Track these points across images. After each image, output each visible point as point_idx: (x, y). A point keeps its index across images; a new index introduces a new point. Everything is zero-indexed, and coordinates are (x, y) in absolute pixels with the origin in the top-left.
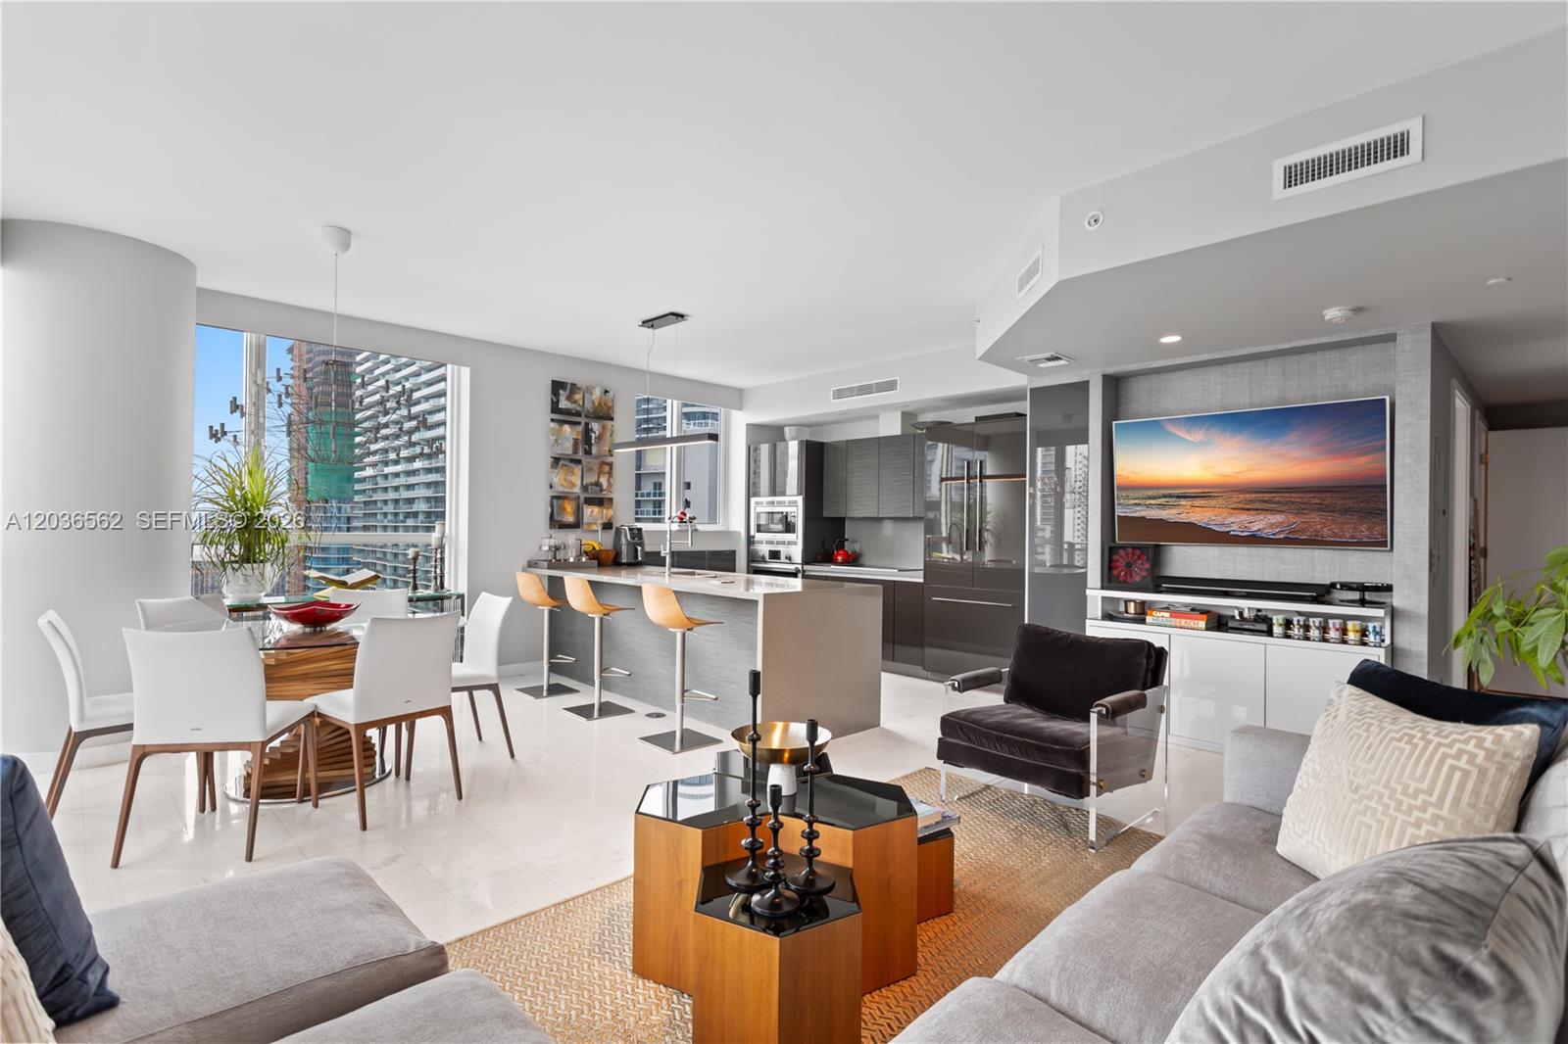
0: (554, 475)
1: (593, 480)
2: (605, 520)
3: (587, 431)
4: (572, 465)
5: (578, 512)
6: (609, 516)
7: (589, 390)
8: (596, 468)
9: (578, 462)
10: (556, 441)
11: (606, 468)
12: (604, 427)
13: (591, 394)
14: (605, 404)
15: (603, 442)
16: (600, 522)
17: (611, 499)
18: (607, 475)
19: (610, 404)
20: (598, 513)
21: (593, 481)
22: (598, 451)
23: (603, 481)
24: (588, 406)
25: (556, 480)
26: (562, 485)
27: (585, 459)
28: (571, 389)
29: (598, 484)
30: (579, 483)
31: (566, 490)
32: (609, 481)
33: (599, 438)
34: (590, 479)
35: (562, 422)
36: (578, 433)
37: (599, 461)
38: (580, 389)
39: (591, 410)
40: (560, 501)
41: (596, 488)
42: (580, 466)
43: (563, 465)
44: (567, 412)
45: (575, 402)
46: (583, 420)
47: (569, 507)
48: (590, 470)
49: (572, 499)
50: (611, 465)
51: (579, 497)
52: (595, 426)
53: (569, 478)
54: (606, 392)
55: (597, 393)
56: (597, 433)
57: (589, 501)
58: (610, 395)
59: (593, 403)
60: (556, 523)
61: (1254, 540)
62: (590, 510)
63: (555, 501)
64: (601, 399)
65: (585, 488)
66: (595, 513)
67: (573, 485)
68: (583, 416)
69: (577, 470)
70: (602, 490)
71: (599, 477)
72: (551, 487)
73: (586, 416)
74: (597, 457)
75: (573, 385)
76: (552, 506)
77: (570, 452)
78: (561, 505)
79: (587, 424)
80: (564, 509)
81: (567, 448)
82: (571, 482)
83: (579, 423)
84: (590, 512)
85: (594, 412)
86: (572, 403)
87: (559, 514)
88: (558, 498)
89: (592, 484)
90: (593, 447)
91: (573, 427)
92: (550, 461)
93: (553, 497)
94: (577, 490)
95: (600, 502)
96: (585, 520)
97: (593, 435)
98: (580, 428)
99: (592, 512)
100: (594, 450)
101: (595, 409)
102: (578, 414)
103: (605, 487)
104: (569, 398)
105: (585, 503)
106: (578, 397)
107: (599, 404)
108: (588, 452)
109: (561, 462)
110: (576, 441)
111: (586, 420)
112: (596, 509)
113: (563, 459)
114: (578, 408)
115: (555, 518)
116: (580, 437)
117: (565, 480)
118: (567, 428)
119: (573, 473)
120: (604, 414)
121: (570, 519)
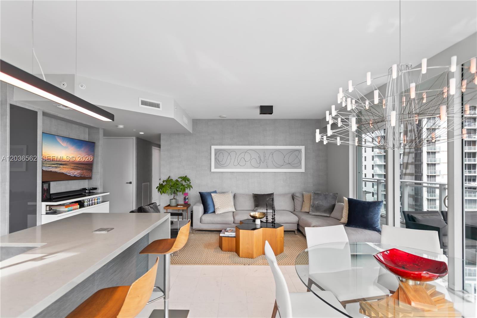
61: (75, 178)
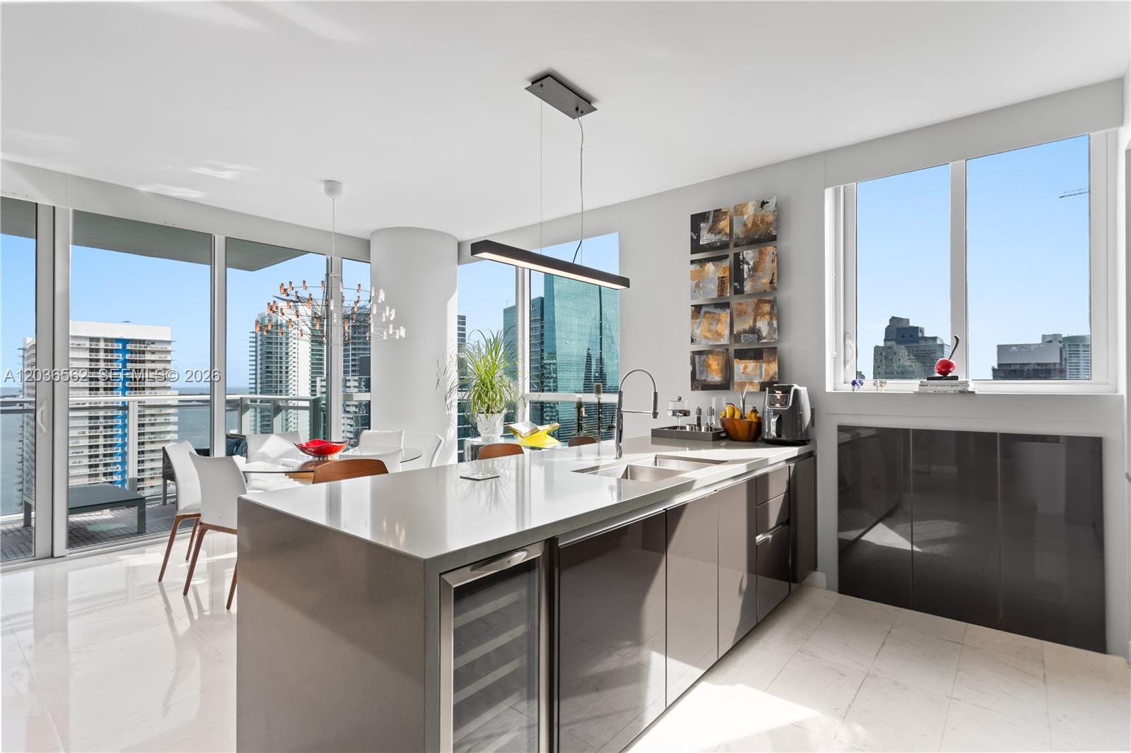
0: (696, 326)
1: (747, 325)
2: (765, 379)
3: (738, 262)
4: (718, 311)
5: (728, 370)
6: (772, 373)
7: (739, 210)
8: (750, 310)
9: (725, 306)
10: (697, 285)
11: (767, 308)
12: (761, 253)
13: (742, 214)
14: (762, 221)
15: (760, 274)
16: (757, 381)
17: (776, 348)
18: (767, 317)
19: (770, 218)
20: (754, 369)
21: (747, 327)
22: (752, 286)
23: (763, 325)
24: (738, 231)
25: (698, 332)
26: (706, 338)
27: (735, 301)
28: (714, 217)
29: (754, 331)
30: (727, 332)
31: (711, 343)
32: (770, 324)
33: (755, 269)
34: (742, 325)
35: (702, 262)
36: (724, 271)
37: (755, 300)
38: (725, 213)
39: (741, 236)
40: (703, 357)
41: (751, 336)
42: (728, 311)
43: (706, 312)
44: (710, 247)
45: (720, 233)
46: (731, 252)
47: (715, 364)
48: (742, 314)
49: (718, 353)
50: (773, 303)
51: (728, 349)
52: (749, 255)
53: (713, 327)
54: (763, 203)
55: (751, 210)
56: (751, 263)
57: (742, 355)
58: (771, 207)
59: (745, 225)
60: (699, 384)
62: (742, 366)
63: (697, 357)
64: (755, 216)
65: (735, 337)
66: (749, 370)
67: (720, 335)
68: (732, 245)
69: (725, 316)
70: (760, 338)
71: (755, 321)
72: (692, 341)
73: (736, 245)
74: (750, 296)
75: (717, 212)
76: (693, 363)
77: (715, 295)
78: (704, 361)
79: (737, 255)
80: (709, 366)
81: (712, 291)
82: (717, 332)
83: (726, 257)
84: (742, 368)
85: (746, 237)
86: (716, 234)
87: (702, 373)
88: (700, 353)
89: (745, 332)
90: (745, 283)
91: (716, 263)
92: (689, 310)
93: (695, 353)
94: (725, 341)
95: (756, 355)
96: (736, 379)
97: (746, 267)
98: (726, 263)
99: (746, 367)
100: (748, 287)
101: (748, 231)
102: (725, 246)
103: (764, 333)
104: (711, 230)
105: (735, 358)
106: (724, 224)
107: (754, 224)
108: (739, 291)
109: (704, 309)
110: (722, 280)
111: (736, 250)
112: (751, 365)
113: (706, 305)
114: (725, 239)
115: (697, 378)
116: (727, 274)
117: (709, 331)
118: (710, 267)
119: (719, 321)
120: (763, 236)
121: (716, 377)
